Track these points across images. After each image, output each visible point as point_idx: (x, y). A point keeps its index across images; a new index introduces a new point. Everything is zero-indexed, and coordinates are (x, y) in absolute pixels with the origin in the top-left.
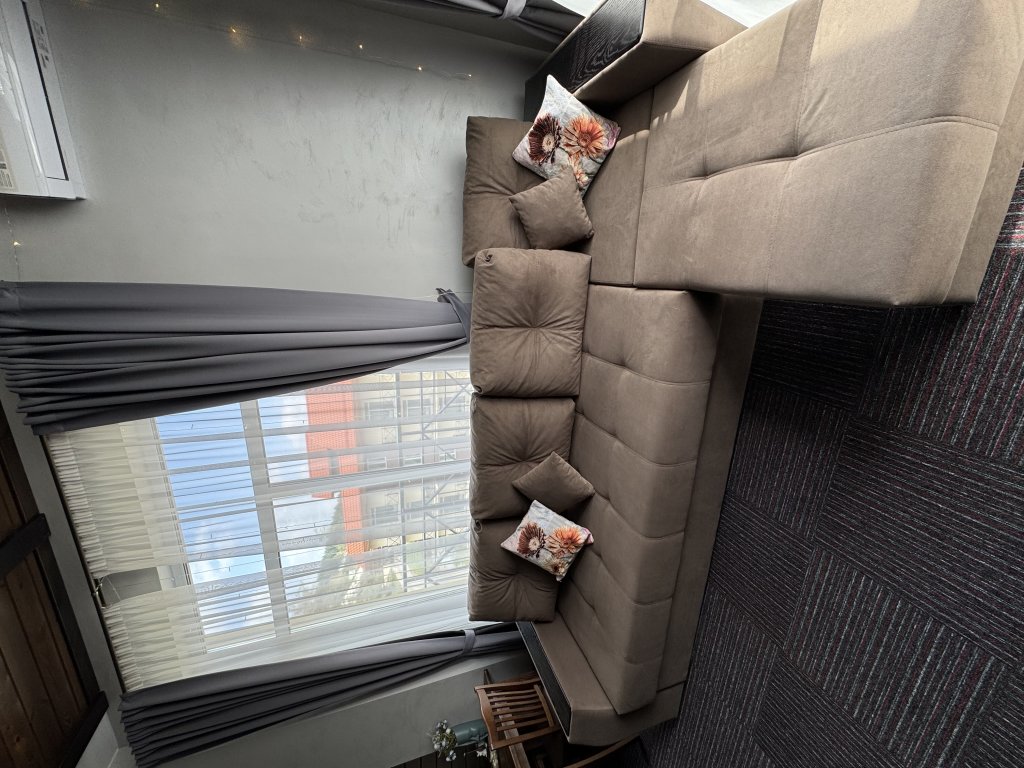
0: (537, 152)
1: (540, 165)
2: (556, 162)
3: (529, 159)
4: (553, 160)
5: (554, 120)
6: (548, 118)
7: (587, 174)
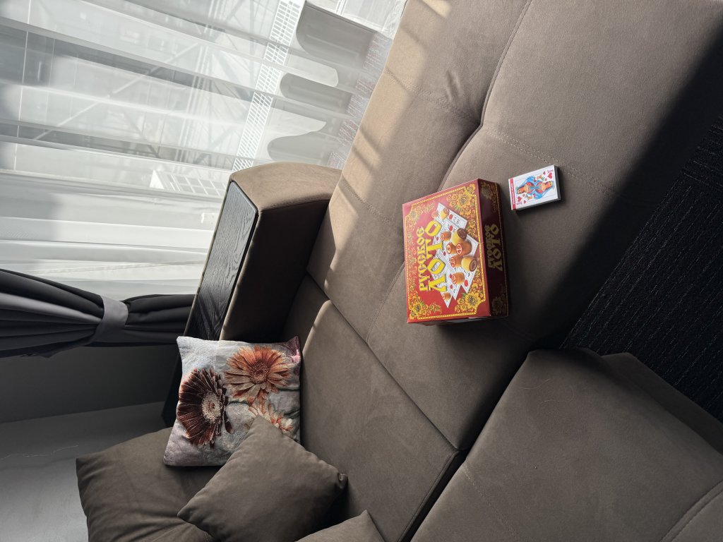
0: (200, 431)
1: (212, 446)
2: (235, 425)
3: (191, 449)
4: (229, 427)
5: (205, 373)
6: (196, 376)
7: (288, 415)
